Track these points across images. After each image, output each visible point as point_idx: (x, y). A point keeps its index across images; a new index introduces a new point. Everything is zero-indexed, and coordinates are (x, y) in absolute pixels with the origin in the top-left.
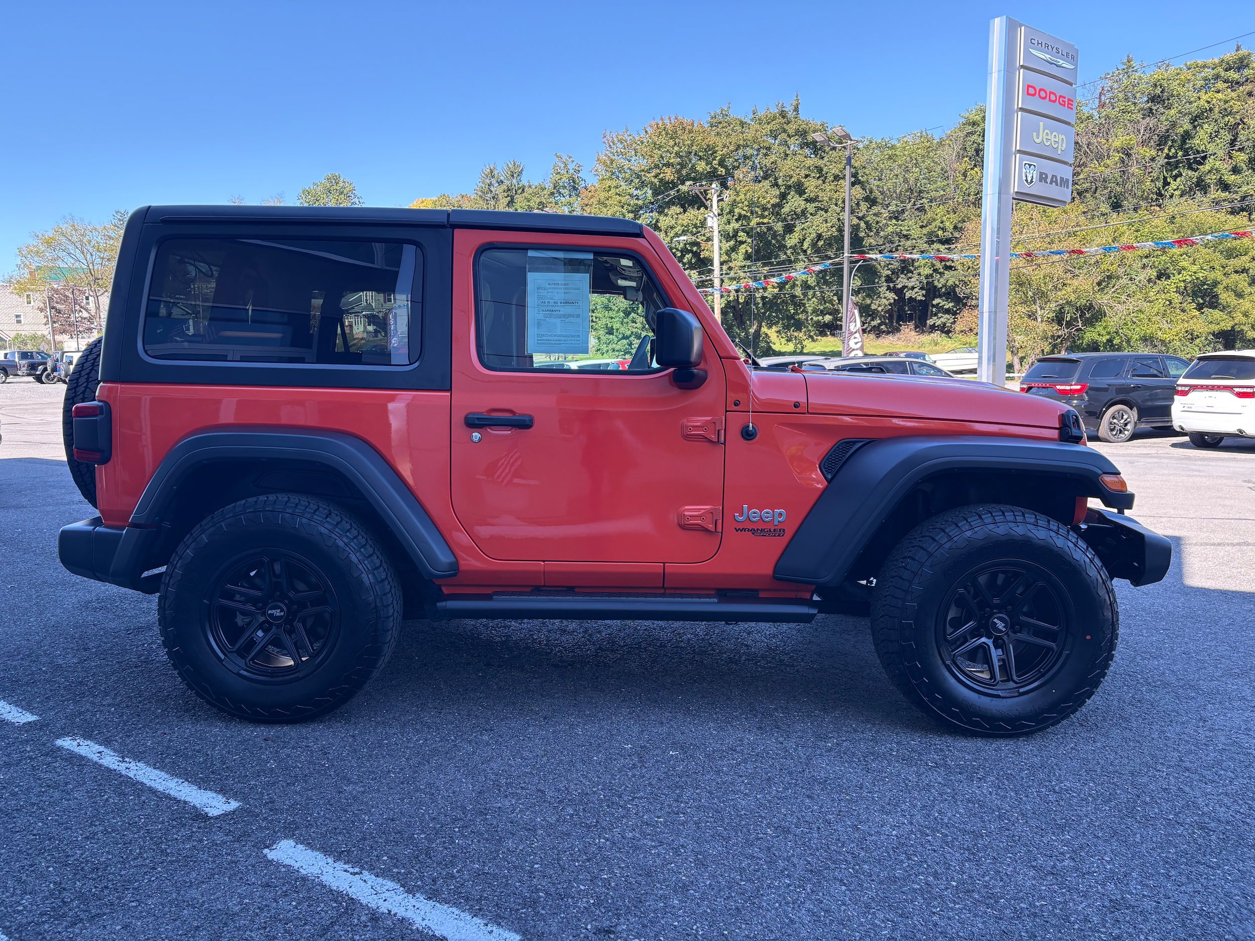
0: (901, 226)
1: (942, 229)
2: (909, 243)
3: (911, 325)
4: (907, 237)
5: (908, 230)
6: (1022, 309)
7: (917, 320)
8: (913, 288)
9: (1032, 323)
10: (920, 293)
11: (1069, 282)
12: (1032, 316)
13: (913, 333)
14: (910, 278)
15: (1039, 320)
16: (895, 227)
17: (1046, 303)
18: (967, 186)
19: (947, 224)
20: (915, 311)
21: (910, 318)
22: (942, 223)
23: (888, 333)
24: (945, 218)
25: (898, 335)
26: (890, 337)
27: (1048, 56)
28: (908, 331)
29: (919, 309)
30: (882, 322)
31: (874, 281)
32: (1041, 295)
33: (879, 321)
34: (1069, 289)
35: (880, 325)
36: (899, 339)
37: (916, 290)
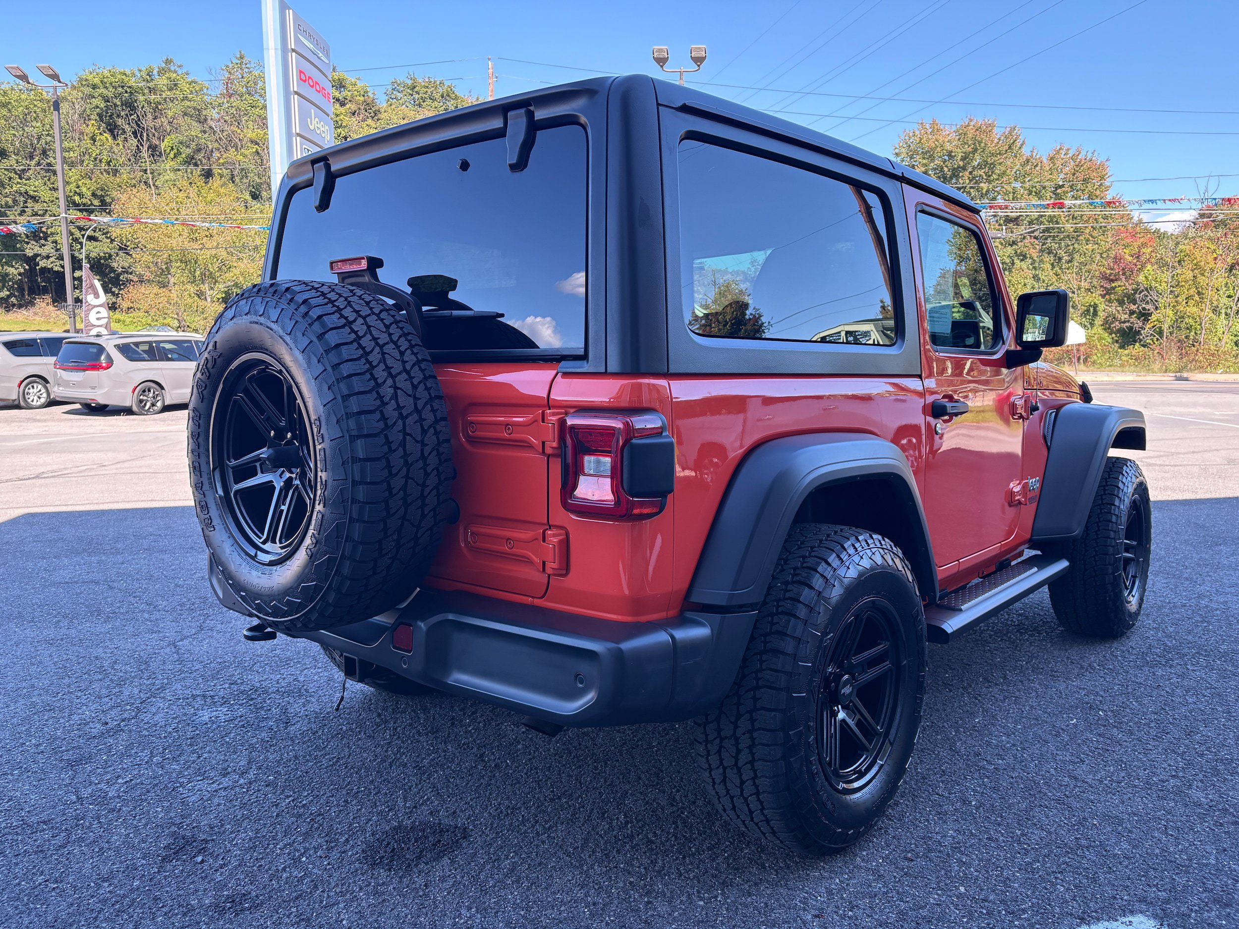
0: (25, 185)
1: (79, 194)
2: (37, 207)
3: (48, 298)
4: (35, 199)
5: (35, 191)
6: (192, 289)
7: (54, 293)
8: (48, 257)
9: (202, 303)
10: (58, 264)
11: (235, 264)
12: (200, 295)
13: (51, 308)
14: (44, 245)
15: (209, 300)
16: (18, 186)
17: (215, 284)
18: (98, 151)
19: (84, 190)
20: (50, 283)
21: (45, 291)
22: (78, 187)
23: (20, 306)
24: (80, 183)
25: (32, 310)
26: (24, 311)
27: (312, 46)
28: (44, 305)
29: (55, 282)
30: (11, 293)
31: (15, 246)
32: (209, 277)
33: (8, 293)
34: (237, 271)
35: (9, 297)
36: (35, 314)
37: (52, 259)
